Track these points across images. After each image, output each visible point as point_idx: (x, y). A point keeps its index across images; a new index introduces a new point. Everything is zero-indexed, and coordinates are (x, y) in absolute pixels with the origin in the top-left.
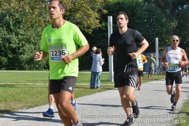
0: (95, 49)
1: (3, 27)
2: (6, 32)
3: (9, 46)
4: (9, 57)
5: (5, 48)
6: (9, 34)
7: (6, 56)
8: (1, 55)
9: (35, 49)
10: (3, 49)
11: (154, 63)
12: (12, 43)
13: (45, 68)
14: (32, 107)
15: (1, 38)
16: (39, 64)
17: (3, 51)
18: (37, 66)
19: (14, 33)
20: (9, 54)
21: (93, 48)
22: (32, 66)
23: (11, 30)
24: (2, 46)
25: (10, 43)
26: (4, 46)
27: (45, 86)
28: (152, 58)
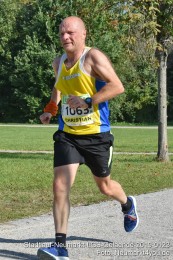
1: (31, 35)
2: (37, 45)
3: (44, 74)
4: (45, 97)
5: (36, 79)
6: (44, 48)
7: (38, 94)
8: (29, 93)
10: (32, 80)
12: (51, 68)
13: (119, 120)
14: (96, 202)
15: (29, 57)
17: (31, 84)
19: (53, 47)
20: (44, 89)
23: (48, 39)
24: (30, 73)
25: (46, 67)
26: (35, 74)
27: (120, 158)
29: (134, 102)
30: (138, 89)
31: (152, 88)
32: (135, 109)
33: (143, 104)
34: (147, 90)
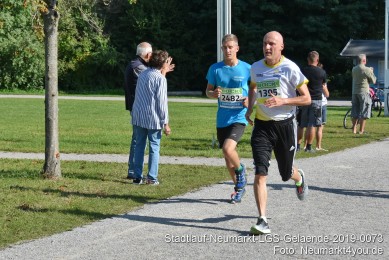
0: (146, 49)
9: (15, 27)
11: (370, 81)
16: (27, 74)
18: (22, 79)
21: (139, 48)
22: (7, 78)
28: (363, 66)
29: (67, 60)
30: (73, 42)
31: (94, 41)
32: (70, 70)
33: (80, 63)
34: (87, 43)
